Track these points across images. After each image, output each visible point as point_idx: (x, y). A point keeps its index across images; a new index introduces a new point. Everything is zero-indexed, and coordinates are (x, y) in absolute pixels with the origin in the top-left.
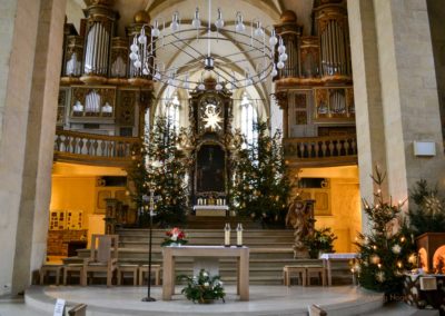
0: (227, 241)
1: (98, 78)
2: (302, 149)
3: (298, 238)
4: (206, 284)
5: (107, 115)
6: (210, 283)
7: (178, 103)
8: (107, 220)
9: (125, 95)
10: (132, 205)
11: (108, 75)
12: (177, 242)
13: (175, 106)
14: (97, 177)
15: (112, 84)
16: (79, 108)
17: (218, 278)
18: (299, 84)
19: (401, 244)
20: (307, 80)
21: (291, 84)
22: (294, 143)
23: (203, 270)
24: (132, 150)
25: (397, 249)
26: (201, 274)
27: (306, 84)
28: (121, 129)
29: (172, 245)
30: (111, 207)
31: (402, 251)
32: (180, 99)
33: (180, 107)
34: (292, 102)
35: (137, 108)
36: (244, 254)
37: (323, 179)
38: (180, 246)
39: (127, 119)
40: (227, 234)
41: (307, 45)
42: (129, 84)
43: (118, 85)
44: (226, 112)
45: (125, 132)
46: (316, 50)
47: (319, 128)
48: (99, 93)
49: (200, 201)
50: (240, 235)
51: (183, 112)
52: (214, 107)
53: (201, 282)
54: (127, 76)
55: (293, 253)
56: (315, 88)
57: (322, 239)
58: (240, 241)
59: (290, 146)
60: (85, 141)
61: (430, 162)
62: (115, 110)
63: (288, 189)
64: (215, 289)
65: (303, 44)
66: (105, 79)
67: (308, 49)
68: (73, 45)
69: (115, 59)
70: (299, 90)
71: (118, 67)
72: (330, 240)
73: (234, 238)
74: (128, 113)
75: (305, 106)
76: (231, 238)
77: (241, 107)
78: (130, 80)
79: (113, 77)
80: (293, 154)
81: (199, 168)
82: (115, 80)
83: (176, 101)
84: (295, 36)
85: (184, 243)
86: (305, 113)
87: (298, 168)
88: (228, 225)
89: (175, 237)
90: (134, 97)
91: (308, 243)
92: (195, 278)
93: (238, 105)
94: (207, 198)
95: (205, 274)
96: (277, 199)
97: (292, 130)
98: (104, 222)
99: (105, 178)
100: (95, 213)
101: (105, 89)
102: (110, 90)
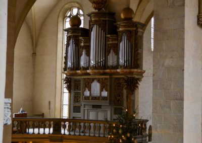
5: (104, 98)
11: (106, 67)
15: (107, 74)
16: (87, 93)
28: (115, 109)
35: (125, 91)
39: (119, 100)
43: (111, 74)
45: (118, 111)
48: (99, 81)
62: (110, 94)
68: (82, 44)
74: (119, 96)
78: (118, 70)
82: (108, 71)
101: (102, 79)
102: (106, 79)
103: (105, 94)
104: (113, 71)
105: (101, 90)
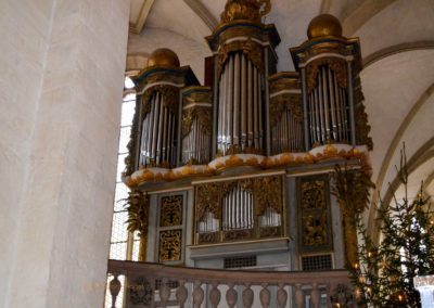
1: (246, 158)
9: (305, 186)
11: (265, 148)
28: (305, 259)
35: (336, 210)
39: (316, 236)
42: (313, 161)
45: (315, 264)
48: (251, 186)
54: (307, 145)
62: (287, 221)
66: (260, 159)
68: (192, 105)
74: (316, 223)
78: (314, 152)
79: (276, 152)
101: (261, 179)
102: (274, 178)
103: (273, 220)
104: (295, 156)
105: (261, 211)
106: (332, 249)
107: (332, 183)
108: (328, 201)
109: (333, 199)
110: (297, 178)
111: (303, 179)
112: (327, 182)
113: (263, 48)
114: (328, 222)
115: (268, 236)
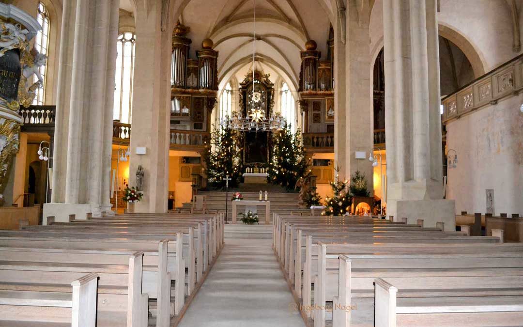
0: (260, 199)
1: (179, 89)
2: (315, 140)
3: (301, 198)
4: (251, 217)
5: (185, 114)
6: (253, 216)
7: (230, 89)
8: (193, 186)
9: (197, 100)
10: (205, 176)
11: (185, 86)
12: (238, 199)
13: (228, 91)
14: (180, 157)
15: (188, 93)
17: (257, 214)
18: (316, 95)
19: (342, 202)
20: (321, 92)
21: (310, 95)
22: (310, 137)
23: (250, 211)
24: (204, 140)
25: (340, 204)
26: (249, 213)
27: (320, 94)
28: (195, 124)
29: (236, 200)
30: (195, 179)
31: (342, 205)
32: (231, 85)
33: (232, 91)
34: (311, 108)
35: (205, 110)
36: (268, 204)
37: (329, 160)
38: (239, 200)
39: (199, 117)
40: (261, 196)
41: (323, 66)
42: (200, 93)
43: (192, 94)
44: (269, 99)
45: (198, 126)
46: (329, 70)
47: (328, 126)
48: (179, 99)
49: (248, 169)
50: (266, 195)
51: (234, 96)
52: (260, 94)
53: (249, 216)
54: (198, 87)
55: (298, 206)
56: (327, 98)
57: (313, 199)
58: (266, 199)
59: (308, 138)
60: (178, 134)
61: (362, 162)
62: (191, 111)
63: (305, 167)
64: (255, 219)
65: (320, 66)
66: (183, 90)
67: (324, 70)
69: (189, 75)
70: (316, 99)
71: (192, 81)
72: (318, 200)
73: (263, 197)
74: (199, 113)
75: (319, 110)
76: (262, 197)
77: (281, 92)
78: (201, 90)
79: (189, 88)
80: (309, 144)
81: (246, 144)
82: (190, 90)
83: (228, 87)
84: (315, 59)
85: (242, 199)
86: (319, 114)
87: (312, 153)
88: (261, 191)
89: (237, 197)
90: (203, 102)
91: (305, 201)
92: (246, 214)
93: (279, 90)
94: (253, 167)
95: (251, 213)
96: (296, 174)
97: (310, 126)
98: (191, 187)
99: (185, 158)
100: (179, 181)
101: (183, 97)
102: (187, 97)
103: (186, 110)
104: (194, 90)
105: (182, 107)
106: (203, 121)
107: (206, 101)
108: (203, 106)
109: (205, 106)
110: (194, 97)
111: (197, 98)
112: (203, 100)
113: (186, 46)
114: (203, 113)
115: (185, 116)
